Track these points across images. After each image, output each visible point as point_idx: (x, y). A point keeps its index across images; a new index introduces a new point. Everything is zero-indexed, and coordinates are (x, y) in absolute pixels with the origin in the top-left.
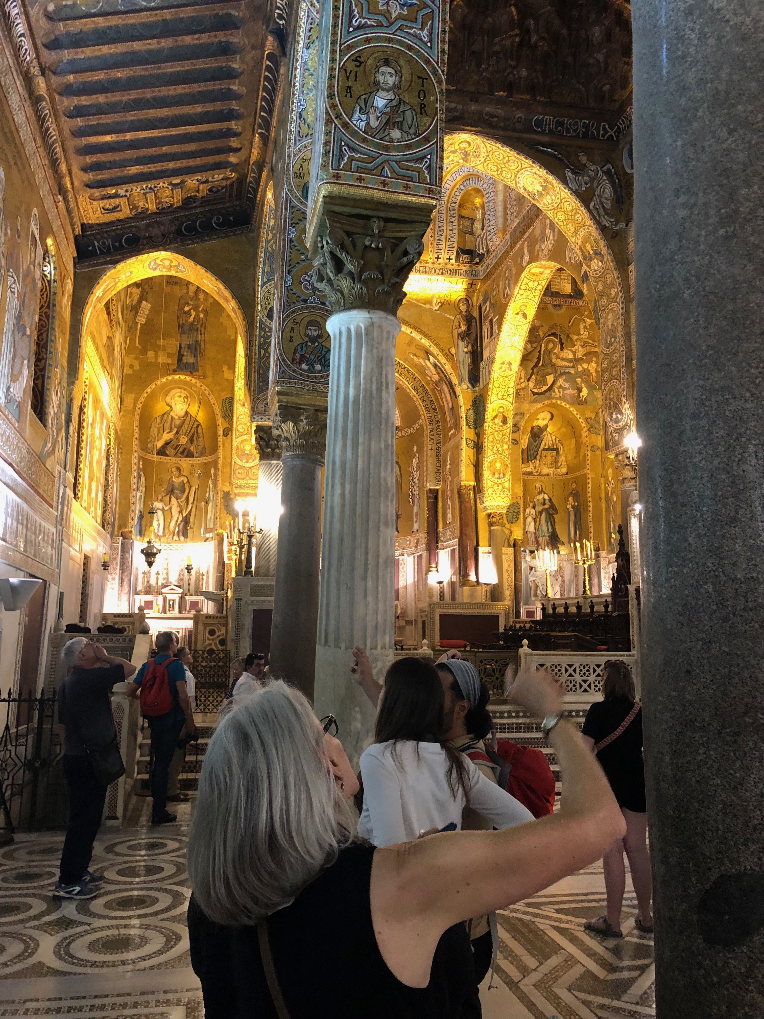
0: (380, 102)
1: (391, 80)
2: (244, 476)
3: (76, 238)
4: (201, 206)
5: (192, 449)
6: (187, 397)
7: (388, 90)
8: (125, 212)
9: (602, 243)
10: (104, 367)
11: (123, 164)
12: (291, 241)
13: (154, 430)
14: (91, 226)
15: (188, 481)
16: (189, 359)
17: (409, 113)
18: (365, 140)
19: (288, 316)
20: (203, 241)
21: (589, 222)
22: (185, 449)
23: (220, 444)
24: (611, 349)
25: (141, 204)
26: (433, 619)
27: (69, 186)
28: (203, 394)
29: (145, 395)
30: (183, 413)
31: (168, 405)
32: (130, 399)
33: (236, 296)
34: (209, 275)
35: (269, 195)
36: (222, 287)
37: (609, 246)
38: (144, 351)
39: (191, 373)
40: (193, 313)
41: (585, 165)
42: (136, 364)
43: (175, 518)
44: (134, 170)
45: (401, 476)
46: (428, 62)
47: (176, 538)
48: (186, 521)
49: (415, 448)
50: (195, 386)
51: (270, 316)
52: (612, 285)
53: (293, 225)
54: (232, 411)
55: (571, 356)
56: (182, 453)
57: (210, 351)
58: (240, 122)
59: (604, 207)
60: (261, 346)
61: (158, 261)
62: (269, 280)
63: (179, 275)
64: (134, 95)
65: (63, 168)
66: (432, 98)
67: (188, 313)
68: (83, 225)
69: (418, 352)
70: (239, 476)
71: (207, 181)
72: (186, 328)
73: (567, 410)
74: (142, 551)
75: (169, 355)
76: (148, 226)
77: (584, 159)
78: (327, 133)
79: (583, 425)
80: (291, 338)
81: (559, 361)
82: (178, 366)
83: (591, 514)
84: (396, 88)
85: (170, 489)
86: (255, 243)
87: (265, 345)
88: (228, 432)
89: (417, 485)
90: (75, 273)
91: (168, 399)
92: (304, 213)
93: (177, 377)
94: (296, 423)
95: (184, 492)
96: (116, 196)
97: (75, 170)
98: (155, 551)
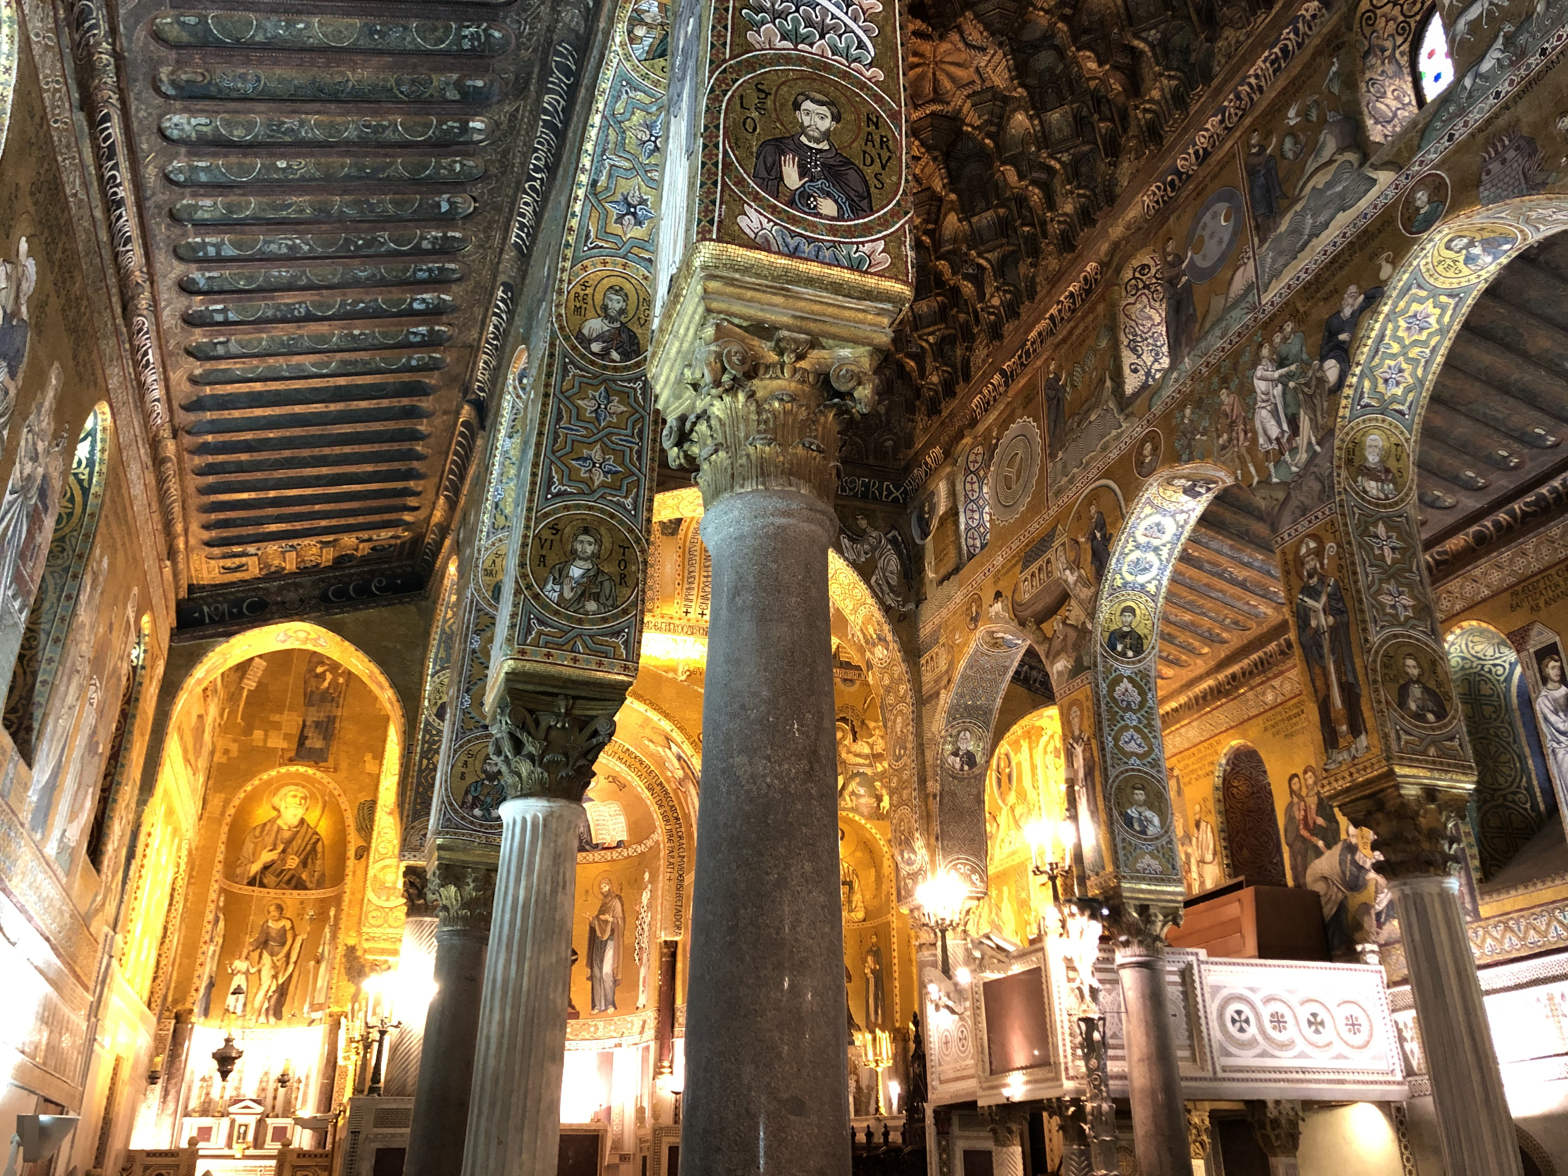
0: (576, 572)
1: (589, 549)
2: (380, 922)
3: (179, 603)
4: (357, 566)
5: (304, 876)
6: (305, 798)
7: (585, 560)
8: (253, 569)
9: (886, 628)
10: (187, 761)
11: (260, 522)
12: (474, 651)
13: (249, 846)
14: (203, 588)
15: (292, 928)
16: (315, 742)
17: (607, 584)
18: (556, 613)
19: (461, 746)
20: (356, 609)
21: (870, 601)
22: (293, 876)
23: (349, 871)
24: (901, 763)
25: (276, 563)
26: (657, 1154)
27: (182, 546)
28: (331, 794)
29: (242, 795)
30: (296, 822)
31: (275, 808)
32: (216, 801)
33: (394, 685)
34: (360, 654)
35: (452, 568)
36: (376, 671)
37: (895, 632)
38: (248, 731)
39: (316, 763)
40: (329, 676)
41: (864, 531)
42: (234, 748)
43: (264, 987)
44: (273, 528)
45: (624, 919)
46: (631, 531)
47: (263, 1019)
48: (282, 992)
49: (647, 876)
50: (320, 783)
51: (441, 715)
52: (900, 681)
53: (478, 632)
54: (372, 821)
55: (866, 750)
56: (289, 882)
57: (348, 731)
58: (422, 482)
59: (888, 583)
60: (424, 755)
61: (290, 633)
62: (443, 669)
63: (318, 650)
64: (287, 453)
65: (179, 527)
66: (634, 568)
67: (322, 676)
68: (191, 588)
69: (655, 738)
70: (372, 921)
71: (370, 540)
72: (316, 698)
73: (863, 827)
74: (215, 1056)
75: (286, 737)
76: (281, 589)
77: (863, 523)
78: (515, 605)
79: (885, 849)
80: (463, 774)
81: (851, 756)
82: (297, 754)
83: (897, 983)
84: (595, 557)
85: (262, 939)
86: (428, 616)
87: (430, 752)
88: (362, 853)
89: (646, 934)
90: (170, 647)
91: (276, 800)
92: (493, 618)
93: (293, 769)
94: (459, 888)
95: (283, 944)
96: (244, 554)
97: (194, 527)
98: (234, 1055)
